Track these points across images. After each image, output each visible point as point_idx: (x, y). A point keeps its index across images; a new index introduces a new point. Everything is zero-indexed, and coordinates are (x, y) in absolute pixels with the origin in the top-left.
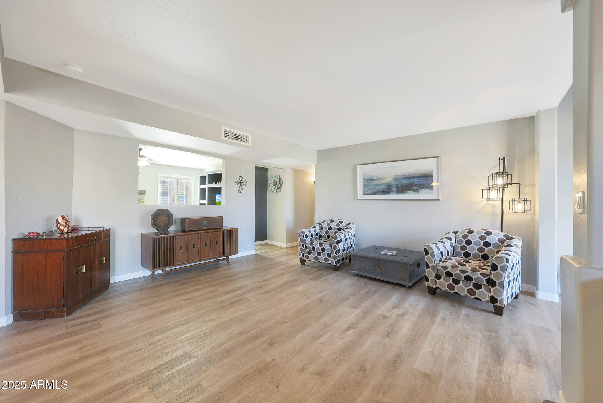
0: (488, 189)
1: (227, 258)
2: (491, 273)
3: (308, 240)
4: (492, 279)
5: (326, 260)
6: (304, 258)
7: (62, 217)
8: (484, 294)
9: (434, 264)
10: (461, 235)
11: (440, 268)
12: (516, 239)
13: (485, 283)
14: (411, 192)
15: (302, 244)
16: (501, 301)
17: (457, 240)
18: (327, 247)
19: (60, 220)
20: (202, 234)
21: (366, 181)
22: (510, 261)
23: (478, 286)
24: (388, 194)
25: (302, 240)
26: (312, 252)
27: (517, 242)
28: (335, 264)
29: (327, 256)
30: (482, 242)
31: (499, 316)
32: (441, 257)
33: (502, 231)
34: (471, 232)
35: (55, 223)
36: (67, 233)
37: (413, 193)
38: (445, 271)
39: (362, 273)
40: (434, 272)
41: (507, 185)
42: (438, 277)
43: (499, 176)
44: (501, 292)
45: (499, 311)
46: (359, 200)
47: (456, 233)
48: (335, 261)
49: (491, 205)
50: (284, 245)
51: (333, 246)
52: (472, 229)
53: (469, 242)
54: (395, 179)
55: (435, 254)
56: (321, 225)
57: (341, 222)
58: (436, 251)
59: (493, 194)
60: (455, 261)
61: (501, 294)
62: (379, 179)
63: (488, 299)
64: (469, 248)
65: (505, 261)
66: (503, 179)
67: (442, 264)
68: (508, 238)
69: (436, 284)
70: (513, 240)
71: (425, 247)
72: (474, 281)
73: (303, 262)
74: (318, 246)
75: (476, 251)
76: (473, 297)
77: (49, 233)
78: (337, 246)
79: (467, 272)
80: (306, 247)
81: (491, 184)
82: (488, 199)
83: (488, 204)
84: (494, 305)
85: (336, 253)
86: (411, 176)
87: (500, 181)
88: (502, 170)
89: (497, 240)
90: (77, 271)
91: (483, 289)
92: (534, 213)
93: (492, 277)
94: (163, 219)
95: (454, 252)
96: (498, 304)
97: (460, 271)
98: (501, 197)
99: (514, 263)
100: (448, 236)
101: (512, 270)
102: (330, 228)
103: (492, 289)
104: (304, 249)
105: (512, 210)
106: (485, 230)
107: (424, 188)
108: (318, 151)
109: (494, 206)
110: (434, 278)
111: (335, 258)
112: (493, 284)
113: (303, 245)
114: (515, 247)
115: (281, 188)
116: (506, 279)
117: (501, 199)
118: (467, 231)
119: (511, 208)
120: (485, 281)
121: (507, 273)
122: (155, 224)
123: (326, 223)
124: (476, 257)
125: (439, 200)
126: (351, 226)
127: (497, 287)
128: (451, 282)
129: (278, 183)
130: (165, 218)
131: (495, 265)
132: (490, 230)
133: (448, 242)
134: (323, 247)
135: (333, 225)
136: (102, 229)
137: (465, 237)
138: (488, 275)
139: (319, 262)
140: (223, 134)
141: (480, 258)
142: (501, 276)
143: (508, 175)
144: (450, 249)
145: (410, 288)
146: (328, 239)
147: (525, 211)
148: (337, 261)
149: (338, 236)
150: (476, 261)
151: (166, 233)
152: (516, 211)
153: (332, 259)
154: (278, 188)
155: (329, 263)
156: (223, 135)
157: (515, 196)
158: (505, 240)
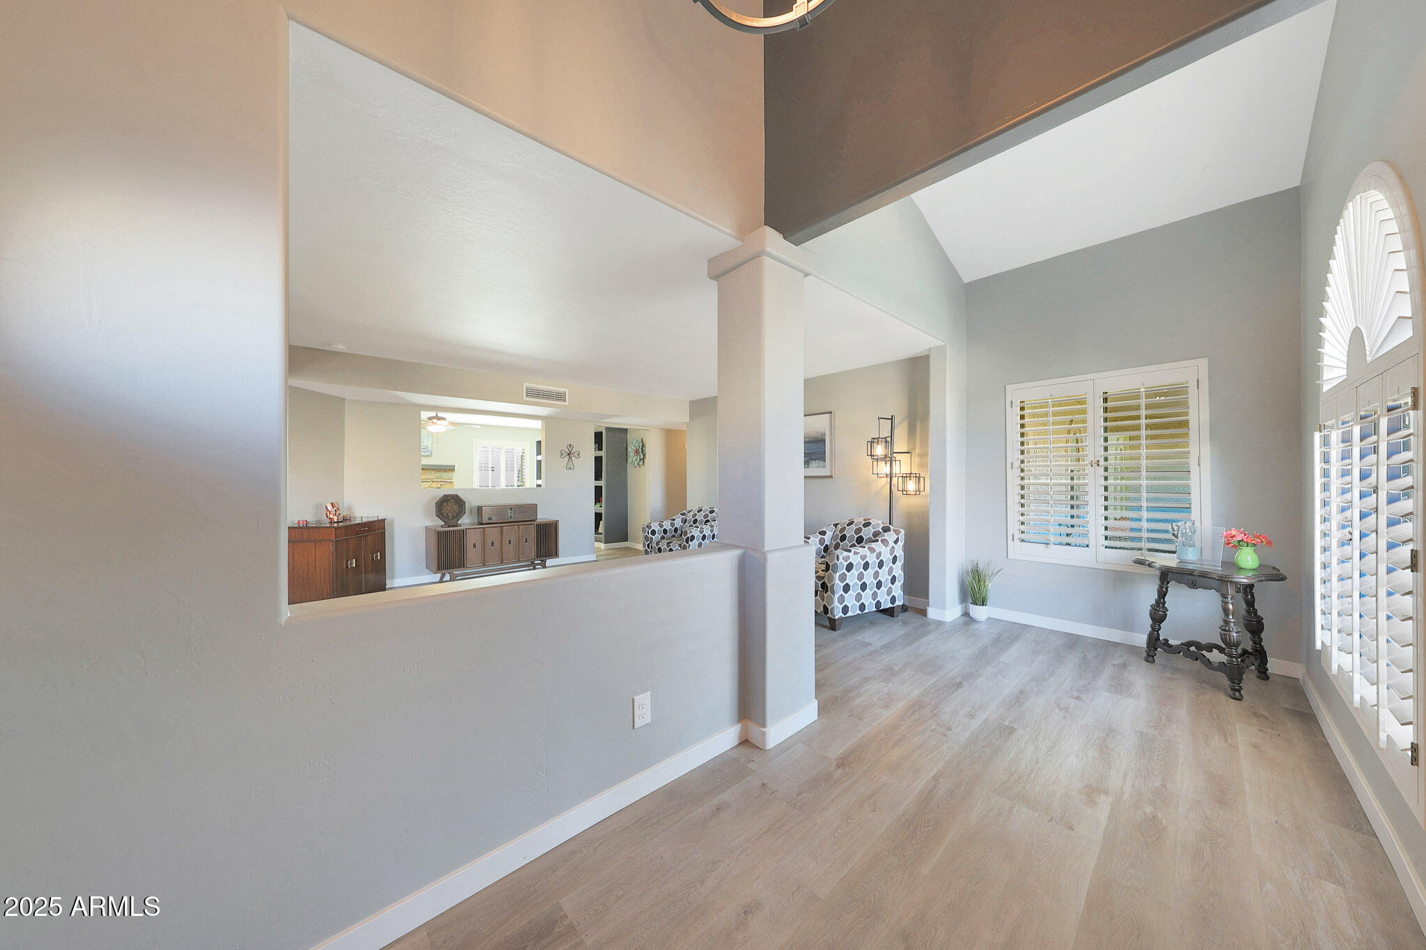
1: (543, 562)
2: (825, 575)
3: (657, 537)
7: (332, 504)
13: (820, 589)
15: (647, 543)
16: (832, 610)
18: (675, 547)
19: (330, 507)
20: (504, 528)
22: (841, 558)
25: (646, 538)
33: (890, 521)
34: (851, 523)
35: (325, 512)
36: (338, 522)
43: (879, 444)
44: (832, 598)
47: (837, 525)
51: (683, 546)
52: (854, 520)
59: (886, 468)
61: (832, 601)
63: (821, 610)
65: (836, 557)
68: (886, 530)
74: (665, 546)
77: (319, 522)
78: (687, 545)
80: (652, 548)
82: (878, 475)
84: (827, 617)
87: (879, 450)
90: (347, 564)
93: (826, 580)
94: (450, 508)
96: (830, 615)
99: (850, 561)
100: (824, 529)
101: (848, 570)
102: (695, 521)
103: (825, 596)
104: (649, 550)
105: (901, 490)
106: (866, 520)
107: (815, 460)
108: (692, 403)
113: (648, 545)
114: (880, 542)
115: (645, 460)
116: (837, 581)
120: (820, 586)
121: (838, 574)
122: (441, 513)
123: (692, 513)
125: (832, 477)
127: (829, 592)
129: (640, 451)
130: (454, 506)
131: (828, 563)
132: (872, 520)
134: (671, 547)
136: (376, 519)
137: (842, 530)
138: (823, 578)
140: (525, 392)
142: (832, 578)
147: (918, 492)
149: (688, 531)
151: (456, 526)
152: (906, 492)
154: (640, 459)
156: (525, 394)
158: (880, 534)
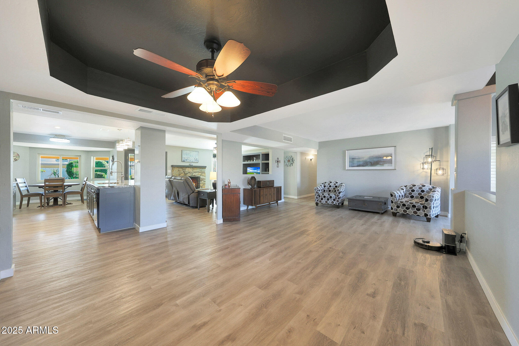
0: (423, 164)
1: (277, 202)
2: (425, 203)
3: (320, 192)
4: (425, 206)
5: (333, 202)
6: (318, 202)
8: (421, 213)
9: (396, 201)
10: (409, 187)
11: (399, 202)
12: (438, 188)
13: (422, 208)
14: (379, 165)
15: (317, 194)
16: (430, 215)
17: (407, 190)
18: (333, 195)
21: (351, 159)
22: (434, 197)
23: (419, 210)
24: (365, 166)
25: (317, 192)
26: (323, 198)
27: (439, 190)
28: (338, 205)
29: (333, 201)
30: (420, 190)
31: (428, 223)
32: (399, 197)
33: (430, 185)
34: (414, 186)
37: (380, 166)
38: (402, 204)
39: (355, 208)
40: (396, 205)
41: (434, 162)
42: (398, 207)
43: (429, 157)
44: (430, 211)
45: (429, 220)
46: (347, 170)
47: (406, 186)
48: (338, 203)
49: (425, 172)
50: (296, 197)
51: (336, 195)
52: (415, 184)
53: (413, 191)
54: (369, 158)
55: (396, 196)
56: (324, 185)
57: (337, 183)
58: (397, 195)
59: (426, 166)
60: (406, 199)
61: (430, 212)
62: (360, 158)
63: (423, 215)
64: (413, 194)
65: (432, 197)
66: (432, 159)
67: (400, 201)
68: (434, 188)
69: (397, 210)
70: (436, 189)
71: (391, 193)
72: (417, 207)
73: (317, 204)
74: (328, 195)
75: (417, 195)
76: (416, 215)
78: (339, 195)
79: (413, 203)
80: (319, 196)
81: (425, 161)
82: (423, 169)
83: (423, 171)
84: (426, 218)
85: (339, 198)
86: (379, 157)
87: (430, 160)
88: (431, 154)
89: (428, 189)
91: (421, 211)
92: (448, 176)
93: (426, 205)
95: (405, 196)
96: (428, 217)
97: (410, 203)
98: (430, 167)
99: (436, 198)
100: (402, 188)
101: (435, 201)
102: (330, 186)
103: (426, 210)
104: (318, 197)
105: (436, 174)
106: (421, 184)
107: (387, 163)
108: (319, 142)
109: (426, 172)
110: (396, 208)
111: (338, 201)
112: (426, 208)
114: (437, 192)
115: (293, 164)
116: (432, 205)
117: (430, 169)
118: (412, 185)
119: (435, 173)
120: (422, 207)
121: (432, 203)
122: (251, 183)
123: (327, 184)
124: (417, 198)
125: (395, 169)
126: (343, 184)
127: (428, 209)
128: (405, 209)
129: (291, 161)
130: (254, 181)
131: (427, 199)
132: (424, 184)
133: (402, 191)
134: (331, 195)
135: (332, 184)
137: (411, 188)
138: (424, 204)
139: (328, 204)
141: (419, 198)
142: (430, 204)
143: (434, 157)
144: (403, 194)
145: (382, 214)
146: (330, 192)
147: (443, 174)
148: (339, 203)
150: (417, 199)
151: (254, 188)
152: (438, 175)
153: (336, 202)
154: (291, 164)
155: (334, 204)
156: (283, 139)
157: (438, 167)
158: (432, 189)
